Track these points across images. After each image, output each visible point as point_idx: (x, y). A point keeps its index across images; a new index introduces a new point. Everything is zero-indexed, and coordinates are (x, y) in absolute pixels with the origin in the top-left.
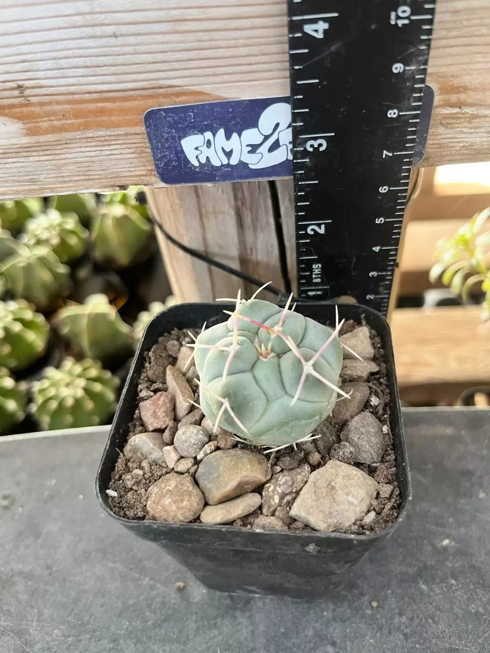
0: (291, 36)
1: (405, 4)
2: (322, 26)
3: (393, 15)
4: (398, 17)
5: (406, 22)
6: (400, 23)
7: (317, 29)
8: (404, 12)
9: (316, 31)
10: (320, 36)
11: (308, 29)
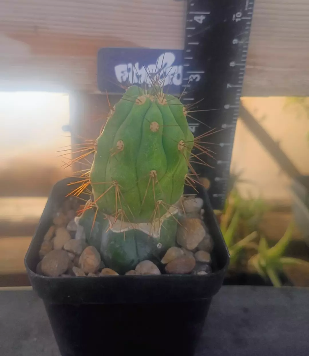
0: (188, 21)
1: (239, 11)
2: (202, 18)
3: (234, 16)
4: (236, 18)
5: (239, 20)
6: (237, 20)
7: (200, 19)
8: (239, 15)
9: (200, 20)
10: (201, 22)
11: (196, 18)
